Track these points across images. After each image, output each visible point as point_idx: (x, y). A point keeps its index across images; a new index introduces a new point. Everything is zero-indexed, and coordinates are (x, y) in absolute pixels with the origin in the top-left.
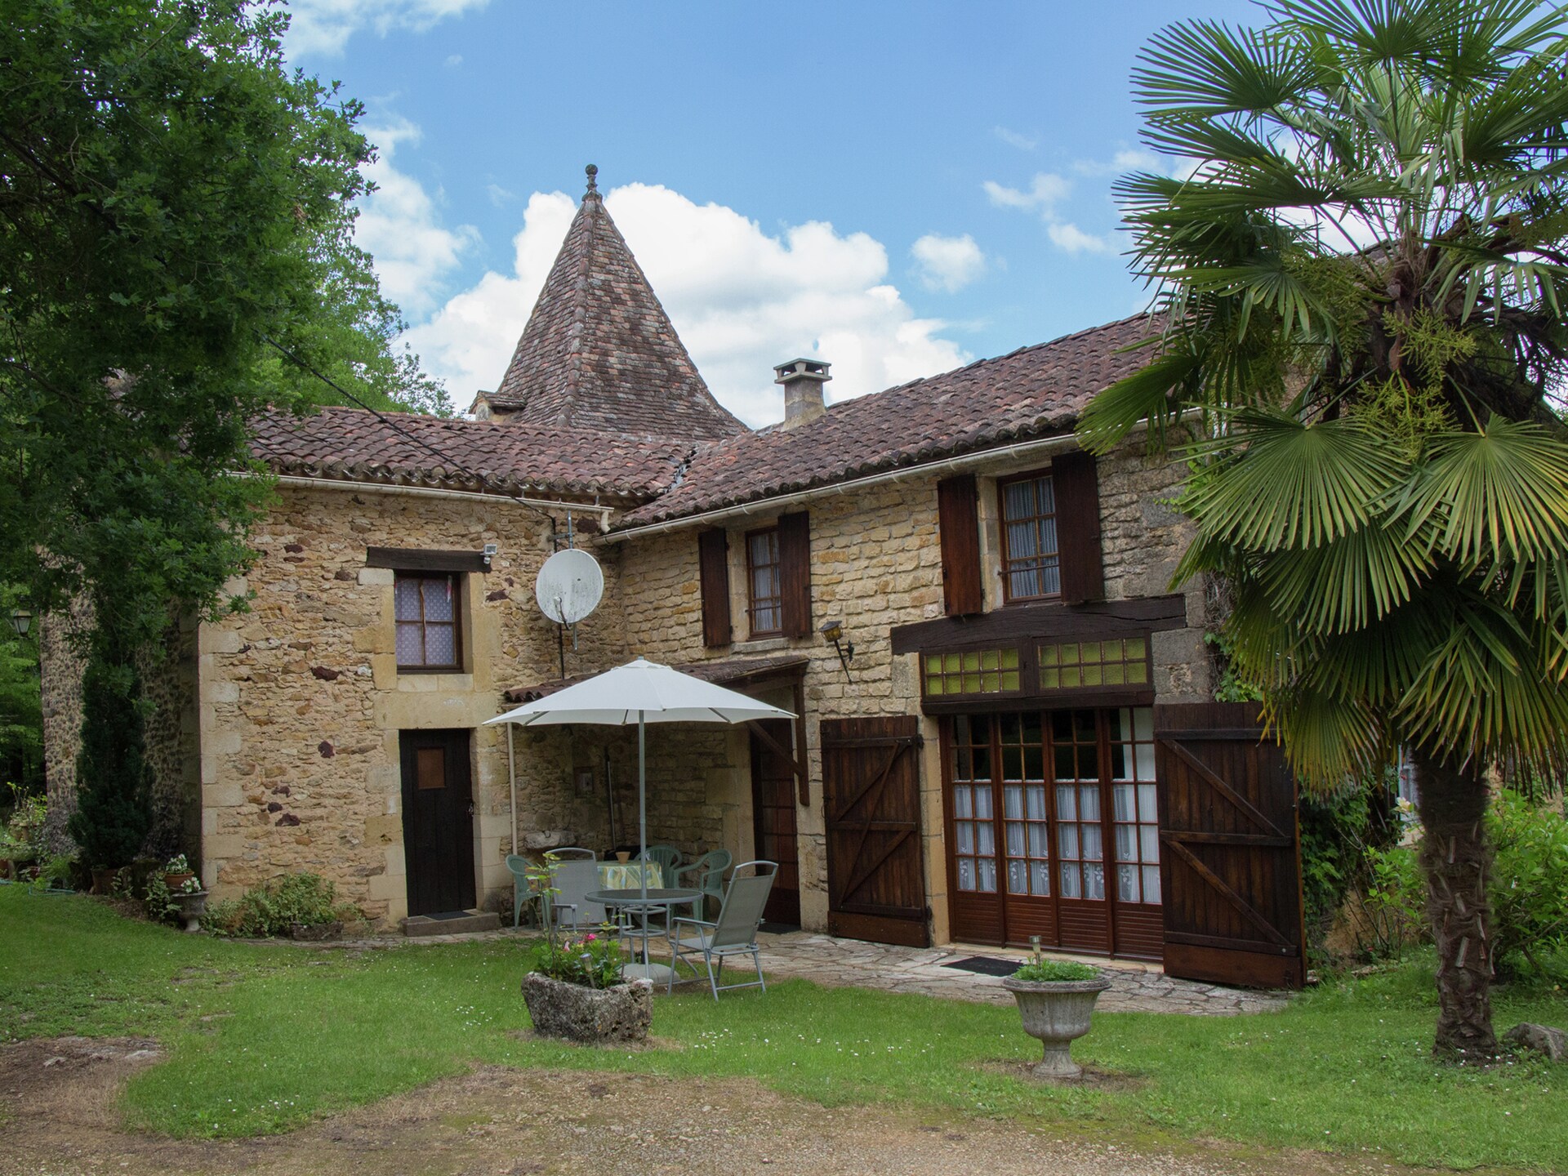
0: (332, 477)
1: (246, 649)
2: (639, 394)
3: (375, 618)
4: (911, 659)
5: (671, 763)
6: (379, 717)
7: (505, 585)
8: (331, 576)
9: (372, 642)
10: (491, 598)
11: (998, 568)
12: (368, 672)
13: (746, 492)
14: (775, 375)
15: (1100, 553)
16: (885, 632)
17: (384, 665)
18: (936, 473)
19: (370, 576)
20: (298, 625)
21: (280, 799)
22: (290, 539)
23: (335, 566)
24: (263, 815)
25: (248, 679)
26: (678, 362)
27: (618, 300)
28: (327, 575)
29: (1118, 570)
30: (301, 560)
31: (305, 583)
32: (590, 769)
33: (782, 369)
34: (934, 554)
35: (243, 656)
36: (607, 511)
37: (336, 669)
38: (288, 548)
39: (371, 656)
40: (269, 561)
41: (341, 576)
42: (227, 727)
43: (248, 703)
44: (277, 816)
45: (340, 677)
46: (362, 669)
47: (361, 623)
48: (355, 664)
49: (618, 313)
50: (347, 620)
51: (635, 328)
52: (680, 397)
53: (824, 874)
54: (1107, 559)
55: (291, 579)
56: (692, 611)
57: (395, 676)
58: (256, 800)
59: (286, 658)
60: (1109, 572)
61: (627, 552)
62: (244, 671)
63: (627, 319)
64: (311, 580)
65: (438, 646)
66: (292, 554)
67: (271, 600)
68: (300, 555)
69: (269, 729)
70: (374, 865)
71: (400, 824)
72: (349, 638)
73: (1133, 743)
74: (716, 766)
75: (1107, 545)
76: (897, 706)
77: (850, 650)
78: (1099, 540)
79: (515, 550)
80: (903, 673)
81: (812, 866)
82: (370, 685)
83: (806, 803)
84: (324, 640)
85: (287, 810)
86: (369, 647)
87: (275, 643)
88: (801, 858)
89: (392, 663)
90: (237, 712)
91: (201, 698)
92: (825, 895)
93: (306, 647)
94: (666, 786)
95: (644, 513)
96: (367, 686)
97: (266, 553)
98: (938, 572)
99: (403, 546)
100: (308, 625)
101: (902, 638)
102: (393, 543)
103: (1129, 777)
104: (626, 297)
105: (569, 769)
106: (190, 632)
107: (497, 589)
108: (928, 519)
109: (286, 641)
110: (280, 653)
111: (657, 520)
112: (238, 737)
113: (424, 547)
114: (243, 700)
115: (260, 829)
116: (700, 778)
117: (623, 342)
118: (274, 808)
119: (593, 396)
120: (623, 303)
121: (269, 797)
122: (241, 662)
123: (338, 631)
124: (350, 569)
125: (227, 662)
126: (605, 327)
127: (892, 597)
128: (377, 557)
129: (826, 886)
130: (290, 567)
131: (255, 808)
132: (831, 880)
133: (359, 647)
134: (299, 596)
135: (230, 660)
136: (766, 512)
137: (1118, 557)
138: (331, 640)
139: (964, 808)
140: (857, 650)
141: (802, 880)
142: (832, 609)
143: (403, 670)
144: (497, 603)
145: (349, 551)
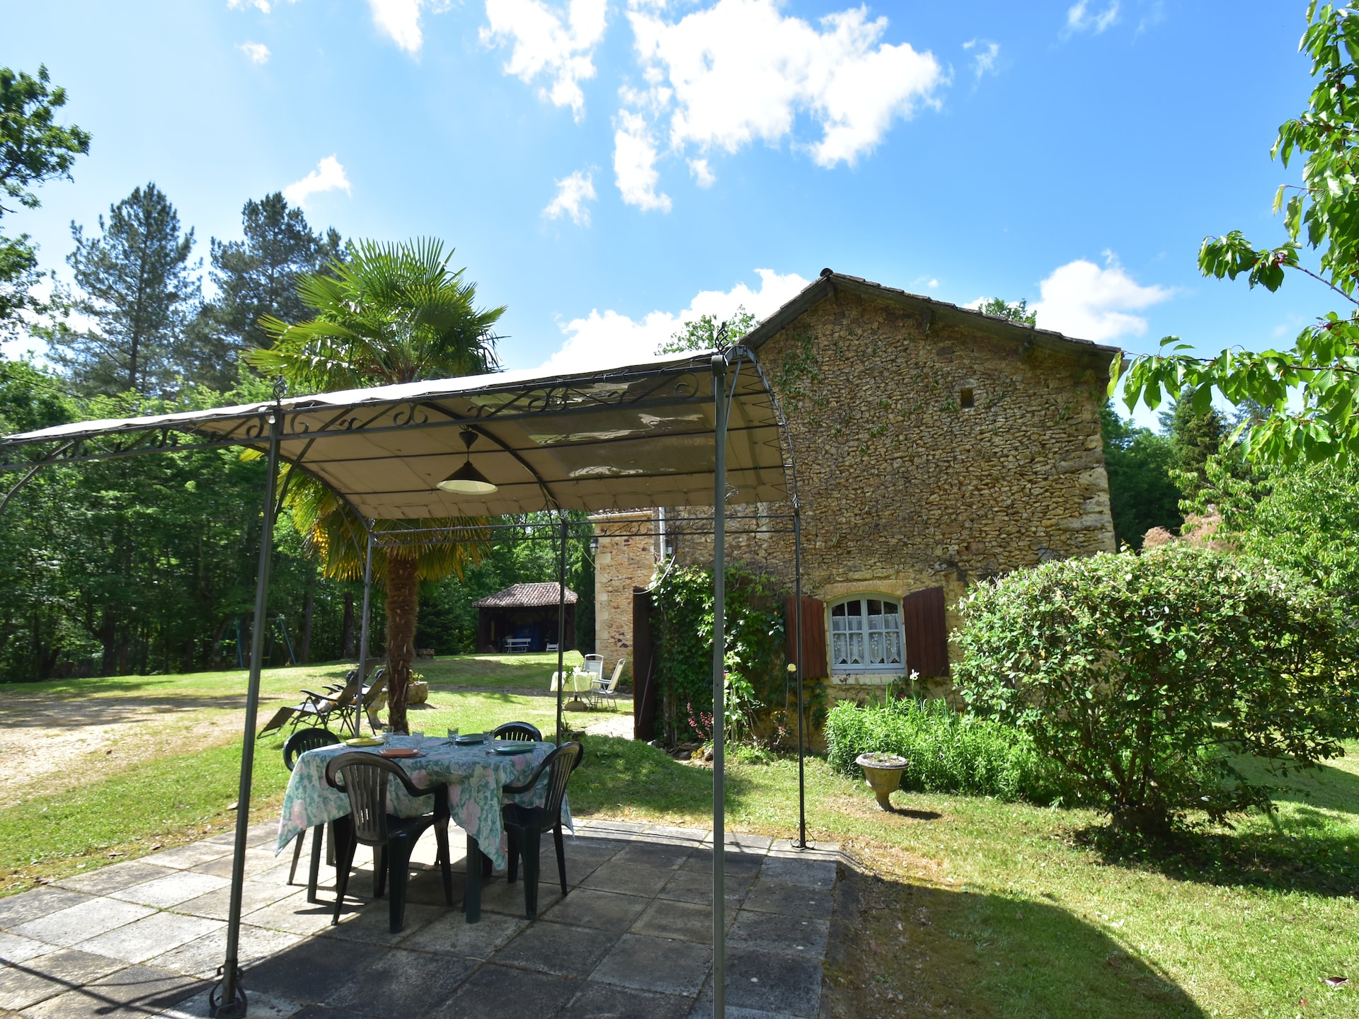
21: (621, 637)
23: (641, 546)
24: (615, 643)
25: (611, 592)
35: (610, 583)
41: (644, 549)
42: (604, 609)
43: (611, 601)
44: (620, 644)
58: (613, 637)
62: (610, 589)
69: (618, 610)
85: (624, 642)
90: (608, 604)
93: (631, 578)
112: (608, 613)
115: (614, 649)
118: (620, 640)
121: (618, 637)
122: (609, 586)
125: (604, 586)
131: (613, 640)
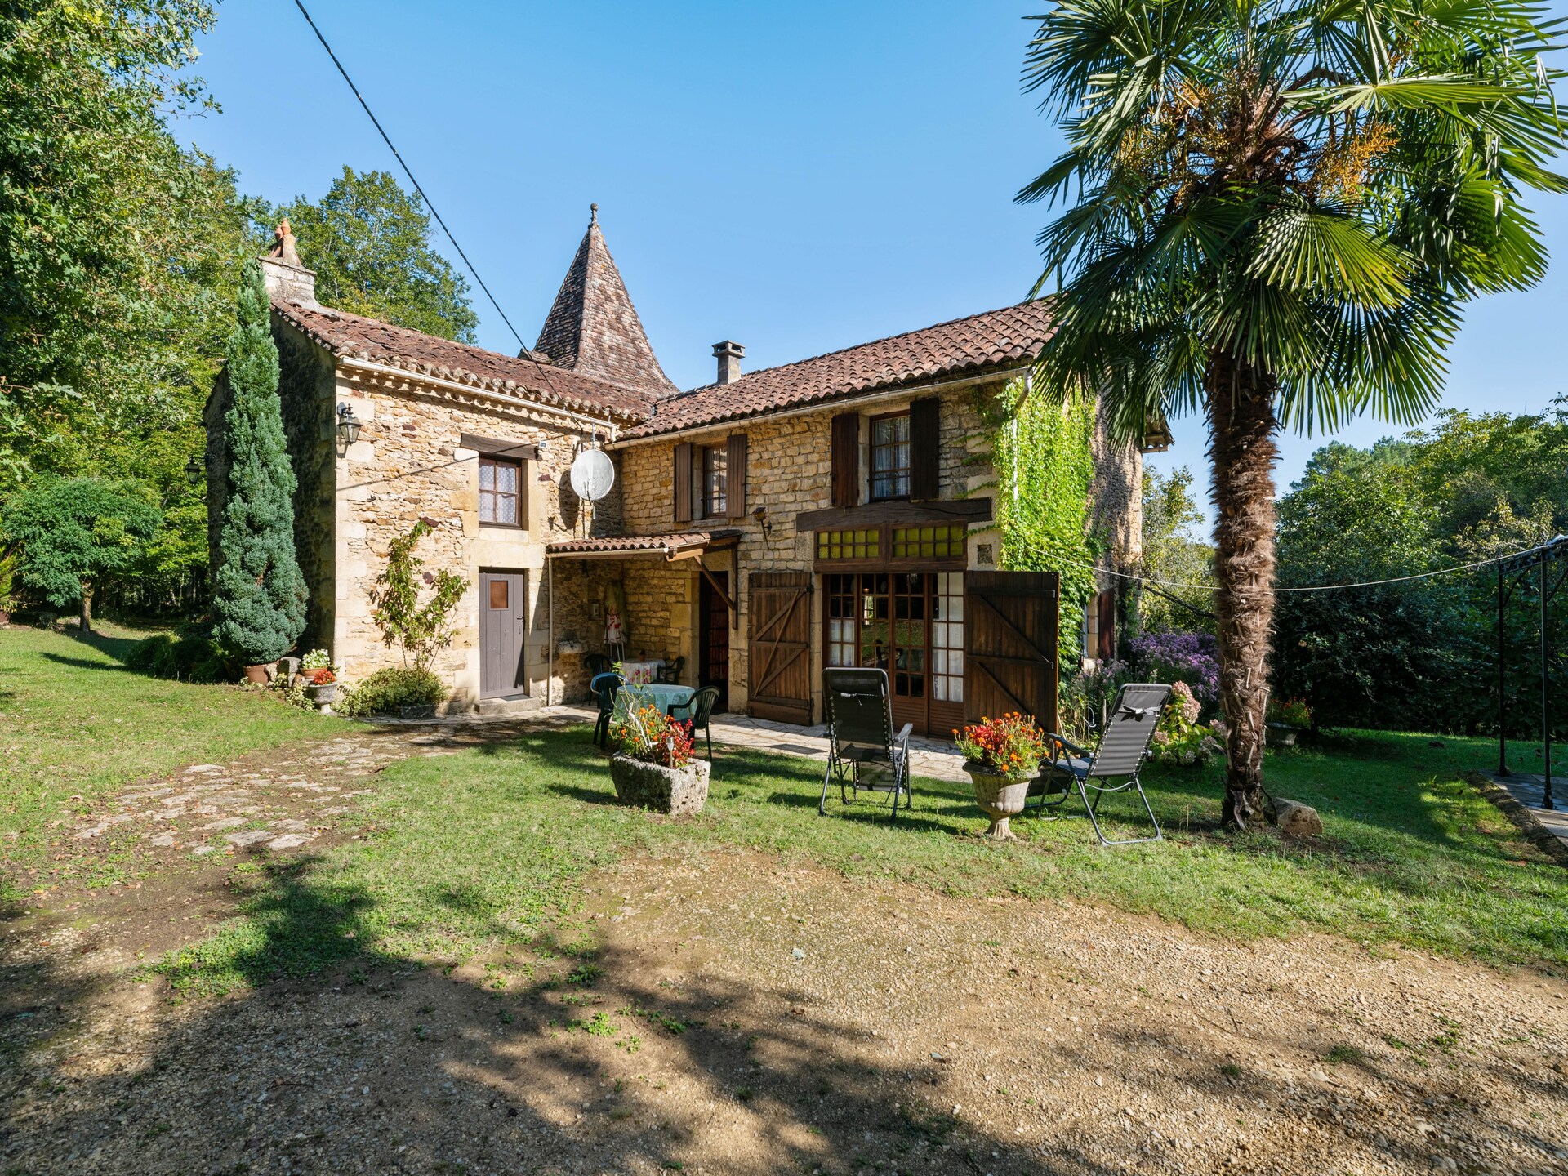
0: (438, 377)
1: (373, 499)
2: (620, 362)
3: (465, 485)
4: (809, 535)
5: (649, 599)
6: (466, 557)
7: (551, 471)
8: (436, 451)
9: (463, 503)
10: (541, 479)
11: (867, 477)
12: (460, 524)
13: (709, 419)
14: (712, 351)
15: (938, 469)
16: (793, 516)
17: (471, 520)
18: (832, 411)
19: (462, 454)
20: (411, 485)
22: (407, 420)
23: (438, 444)
25: (374, 522)
26: (642, 345)
27: (608, 299)
28: (432, 450)
29: (948, 481)
30: (414, 437)
31: (416, 455)
32: (597, 601)
33: (716, 347)
34: (826, 466)
35: (370, 504)
36: (615, 427)
37: (437, 520)
38: (405, 427)
39: (461, 512)
40: (391, 435)
41: (442, 452)
42: (357, 557)
43: (373, 540)
45: (440, 526)
46: (456, 521)
47: (455, 488)
48: (451, 517)
49: (608, 306)
50: (446, 485)
51: (619, 320)
52: (643, 368)
53: (745, 676)
54: (942, 473)
55: (407, 449)
56: (667, 498)
57: (477, 528)
58: (376, 613)
59: (402, 509)
60: (943, 482)
61: (626, 456)
62: (371, 516)
63: (614, 312)
64: (421, 452)
65: (506, 510)
66: (407, 431)
67: (392, 464)
68: (413, 433)
70: (459, 663)
71: (477, 634)
72: (447, 498)
73: (948, 595)
74: (678, 602)
75: (942, 464)
76: (798, 565)
77: (769, 528)
78: (938, 459)
79: (557, 447)
80: (804, 544)
81: (737, 670)
82: (461, 533)
83: (736, 628)
84: (430, 497)
86: (460, 506)
87: (394, 497)
88: (731, 664)
89: (477, 518)
90: (365, 546)
91: (337, 534)
92: (745, 690)
93: (416, 502)
94: (645, 614)
95: (637, 430)
96: (458, 534)
97: (388, 428)
98: (829, 479)
99: (485, 435)
100: (418, 485)
101: (804, 520)
102: (478, 433)
103: (942, 617)
104: (613, 297)
105: (585, 600)
106: (329, 483)
107: (546, 473)
108: (823, 441)
109: (403, 495)
110: (397, 504)
111: (647, 435)
112: (364, 564)
113: (499, 438)
114: (369, 537)
116: (667, 610)
117: (611, 327)
119: (594, 360)
120: (611, 301)
122: (369, 509)
123: (439, 492)
124: (448, 447)
125: (358, 507)
126: (601, 316)
127: (798, 494)
128: (467, 441)
129: (746, 684)
130: (406, 441)
132: (750, 681)
133: (453, 505)
134: (412, 464)
135: (360, 507)
136: (719, 433)
137: (948, 472)
138: (434, 498)
139: (836, 634)
140: (774, 528)
141: (731, 679)
142: (759, 500)
143: (482, 524)
144: (546, 483)
145: (448, 434)
